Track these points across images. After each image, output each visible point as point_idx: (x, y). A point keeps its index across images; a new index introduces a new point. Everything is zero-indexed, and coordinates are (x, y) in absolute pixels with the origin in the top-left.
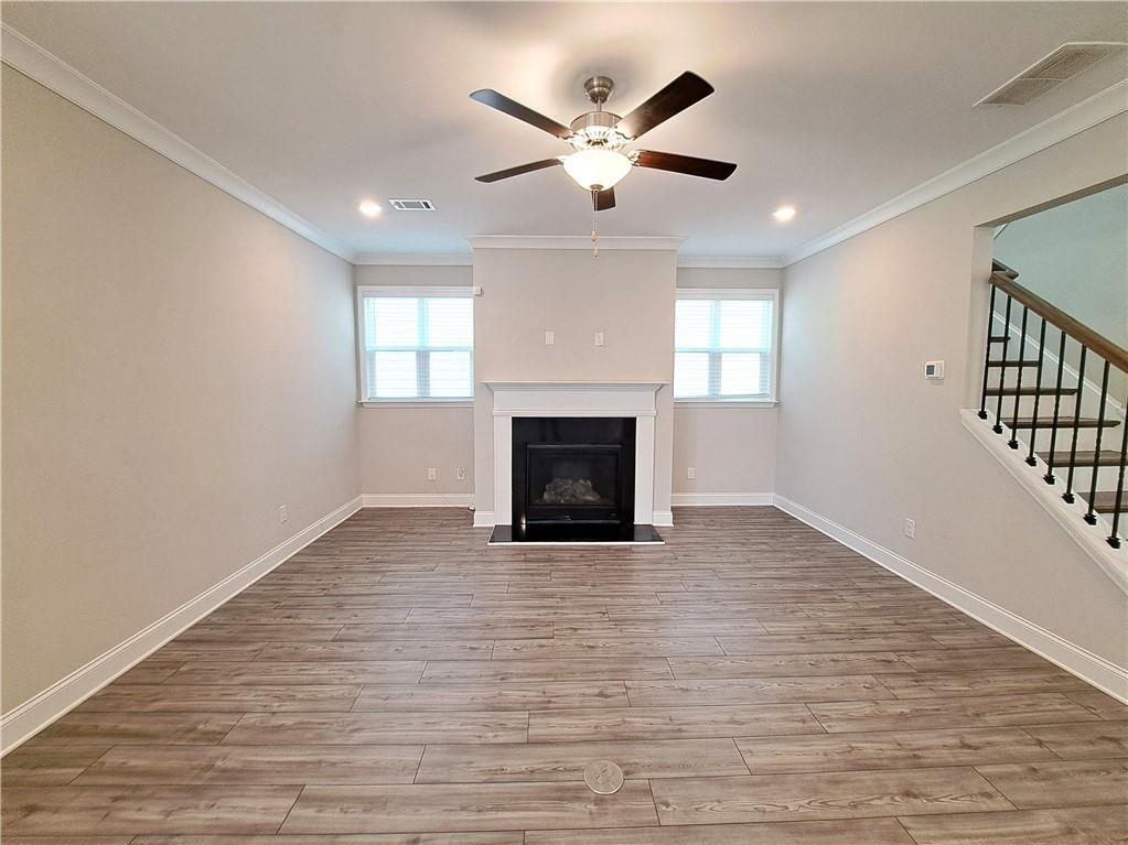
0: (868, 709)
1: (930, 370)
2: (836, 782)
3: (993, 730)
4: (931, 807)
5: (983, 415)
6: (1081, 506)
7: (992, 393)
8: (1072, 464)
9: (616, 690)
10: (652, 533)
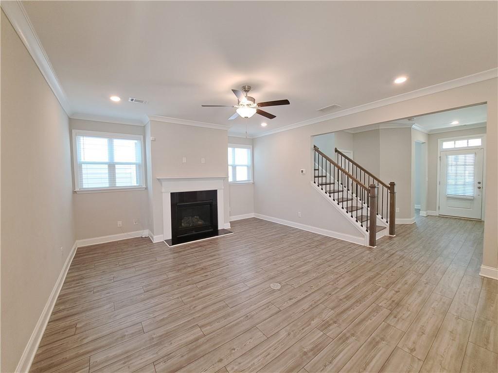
0: (313, 255)
1: (302, 171)
2: (318, 269)
3: (334, 252)
4: (334, 267)
5: (315, 182)
6: (336, 202)
7: (316, 177)
8: (334, 193)
9: (259, 270)
10: (225, 231)
